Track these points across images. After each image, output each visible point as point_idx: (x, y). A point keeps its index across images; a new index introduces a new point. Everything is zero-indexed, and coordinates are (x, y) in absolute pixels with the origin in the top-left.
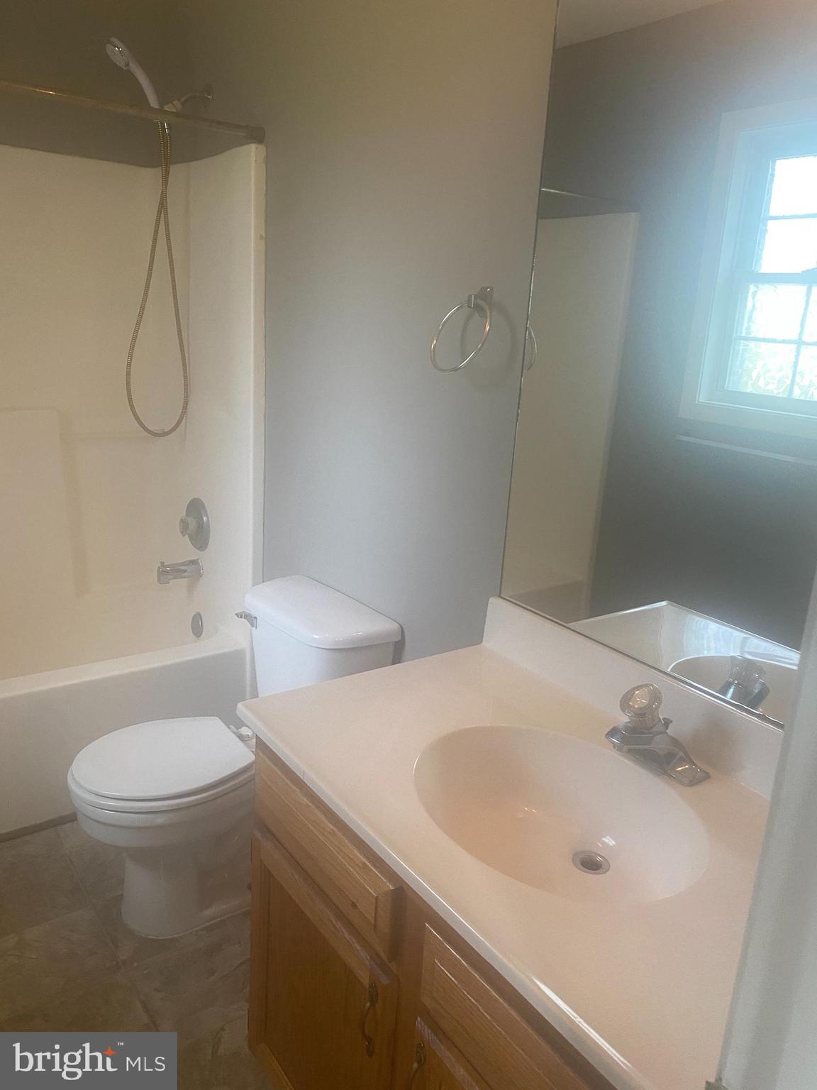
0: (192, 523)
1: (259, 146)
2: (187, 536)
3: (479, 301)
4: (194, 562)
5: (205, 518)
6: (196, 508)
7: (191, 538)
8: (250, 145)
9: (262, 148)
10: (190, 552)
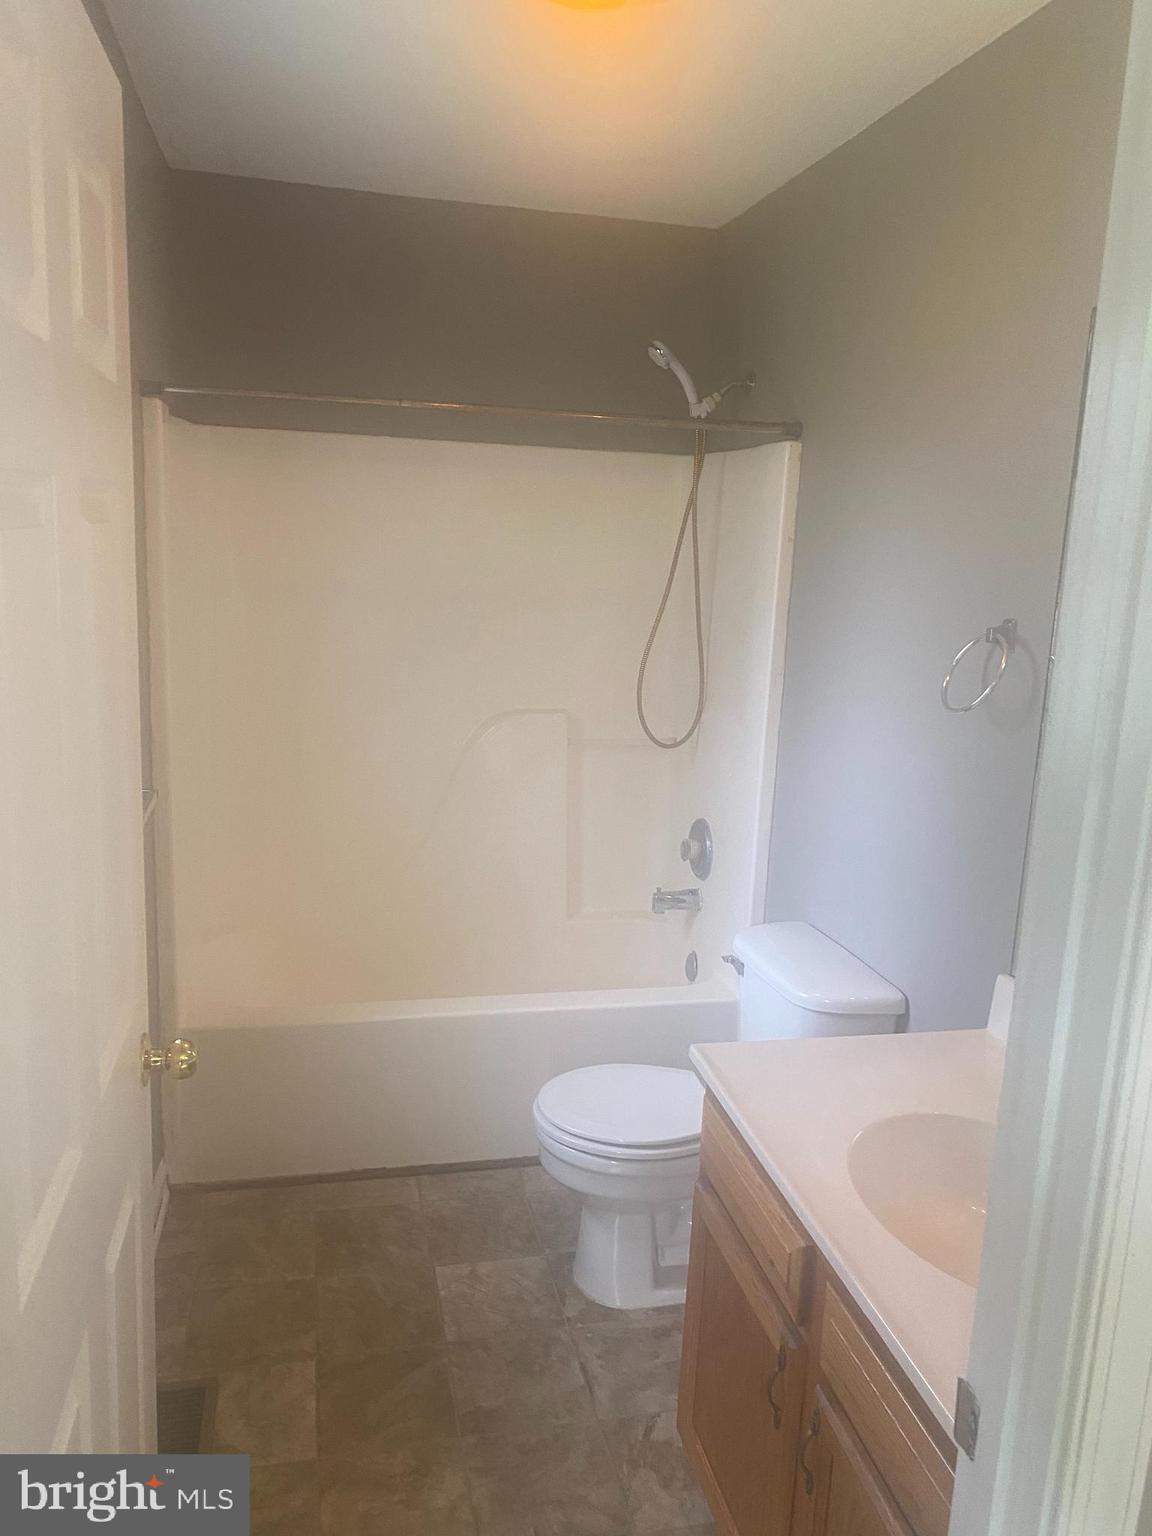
0: (695, 847)
1: (795, 444)
2: (688, 861)
3: (999, 636)
4: (693, 892)
5: (708, 843)
6: (700, 830)
7: (692, 862)
8: (784, 443)
9: (797, 446)
10: (690, 880)
